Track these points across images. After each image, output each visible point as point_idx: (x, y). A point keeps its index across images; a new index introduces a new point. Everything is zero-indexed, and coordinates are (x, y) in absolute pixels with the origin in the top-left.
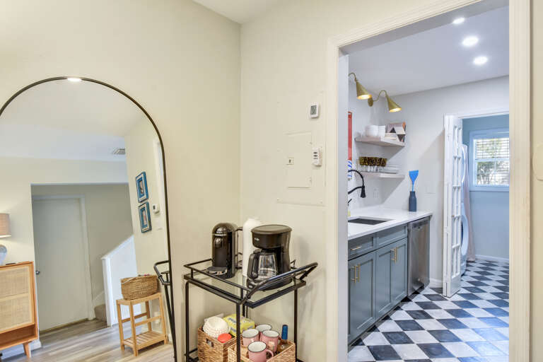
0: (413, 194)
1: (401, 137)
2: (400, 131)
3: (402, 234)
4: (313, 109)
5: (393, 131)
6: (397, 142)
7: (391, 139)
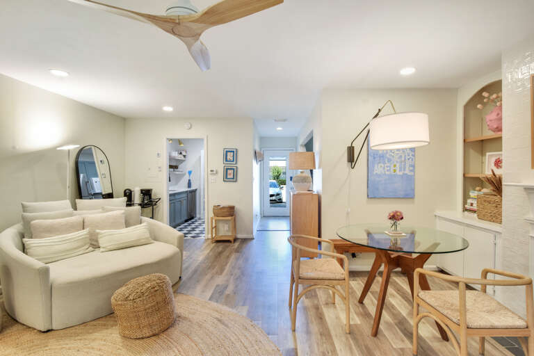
0: (189, 180)
1: (184, 156)
2: (184, 153)
3: (185, 195)
4: (158, 154)
5: (181, 153)
6: (183, 158)
7: (180, 157)
